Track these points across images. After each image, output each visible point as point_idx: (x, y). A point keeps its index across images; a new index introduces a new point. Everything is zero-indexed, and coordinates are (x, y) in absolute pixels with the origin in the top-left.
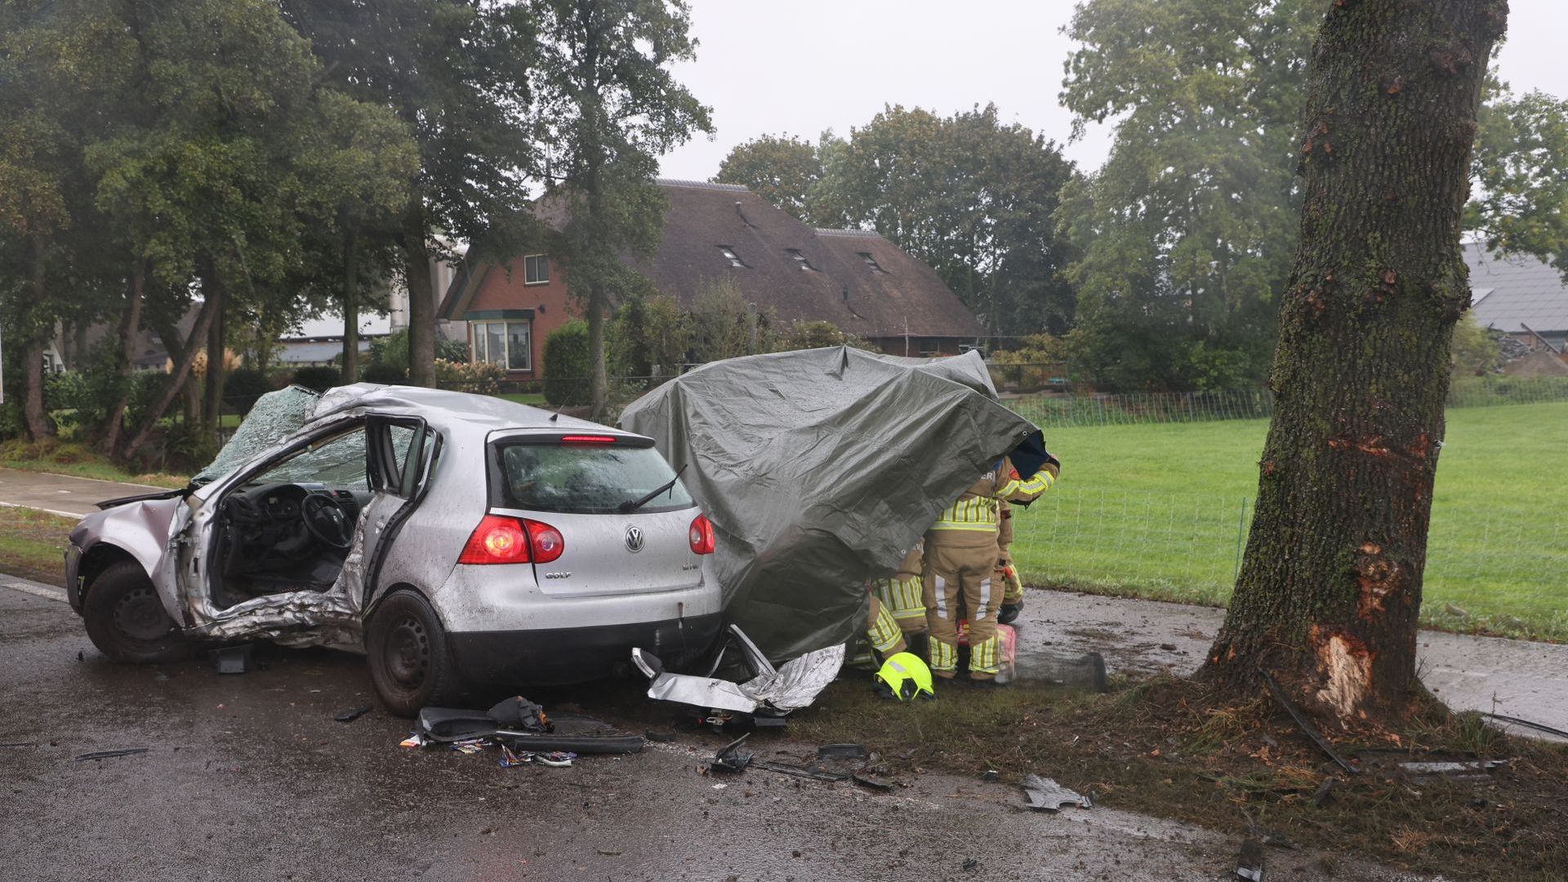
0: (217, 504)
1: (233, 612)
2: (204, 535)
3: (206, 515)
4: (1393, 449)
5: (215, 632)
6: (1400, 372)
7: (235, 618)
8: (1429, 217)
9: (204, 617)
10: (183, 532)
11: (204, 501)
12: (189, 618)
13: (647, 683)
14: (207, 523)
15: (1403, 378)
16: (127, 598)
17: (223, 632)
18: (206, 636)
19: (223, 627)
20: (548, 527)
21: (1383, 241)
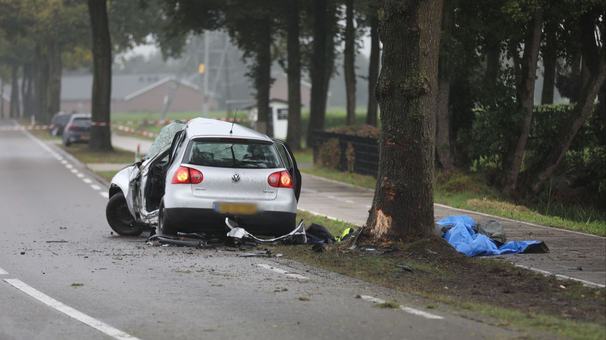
0: (149, 168)
1: (153, 214)
2: (144, 180)
3: (145, 172)
4: (396, 143)
5: (147, 222)
6: (396, 116)
7: (154, 216)
8: (403, 62)
9: (144, 216)
10: (136, 179)
11: (145, 167)
12: (138, 215)
13: (230, 230)
14: (145, 176)
15: (397, 118)
16: (120, 207)
17: (150, 222)
18: (143, 223)
19: (150, 220)
20: (200, 172)
21: (389, 70)
